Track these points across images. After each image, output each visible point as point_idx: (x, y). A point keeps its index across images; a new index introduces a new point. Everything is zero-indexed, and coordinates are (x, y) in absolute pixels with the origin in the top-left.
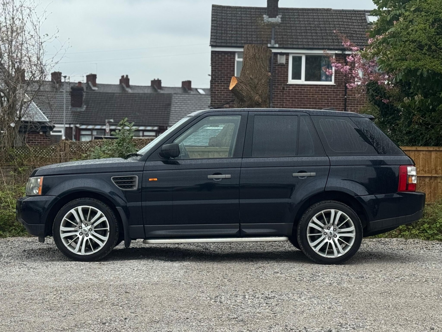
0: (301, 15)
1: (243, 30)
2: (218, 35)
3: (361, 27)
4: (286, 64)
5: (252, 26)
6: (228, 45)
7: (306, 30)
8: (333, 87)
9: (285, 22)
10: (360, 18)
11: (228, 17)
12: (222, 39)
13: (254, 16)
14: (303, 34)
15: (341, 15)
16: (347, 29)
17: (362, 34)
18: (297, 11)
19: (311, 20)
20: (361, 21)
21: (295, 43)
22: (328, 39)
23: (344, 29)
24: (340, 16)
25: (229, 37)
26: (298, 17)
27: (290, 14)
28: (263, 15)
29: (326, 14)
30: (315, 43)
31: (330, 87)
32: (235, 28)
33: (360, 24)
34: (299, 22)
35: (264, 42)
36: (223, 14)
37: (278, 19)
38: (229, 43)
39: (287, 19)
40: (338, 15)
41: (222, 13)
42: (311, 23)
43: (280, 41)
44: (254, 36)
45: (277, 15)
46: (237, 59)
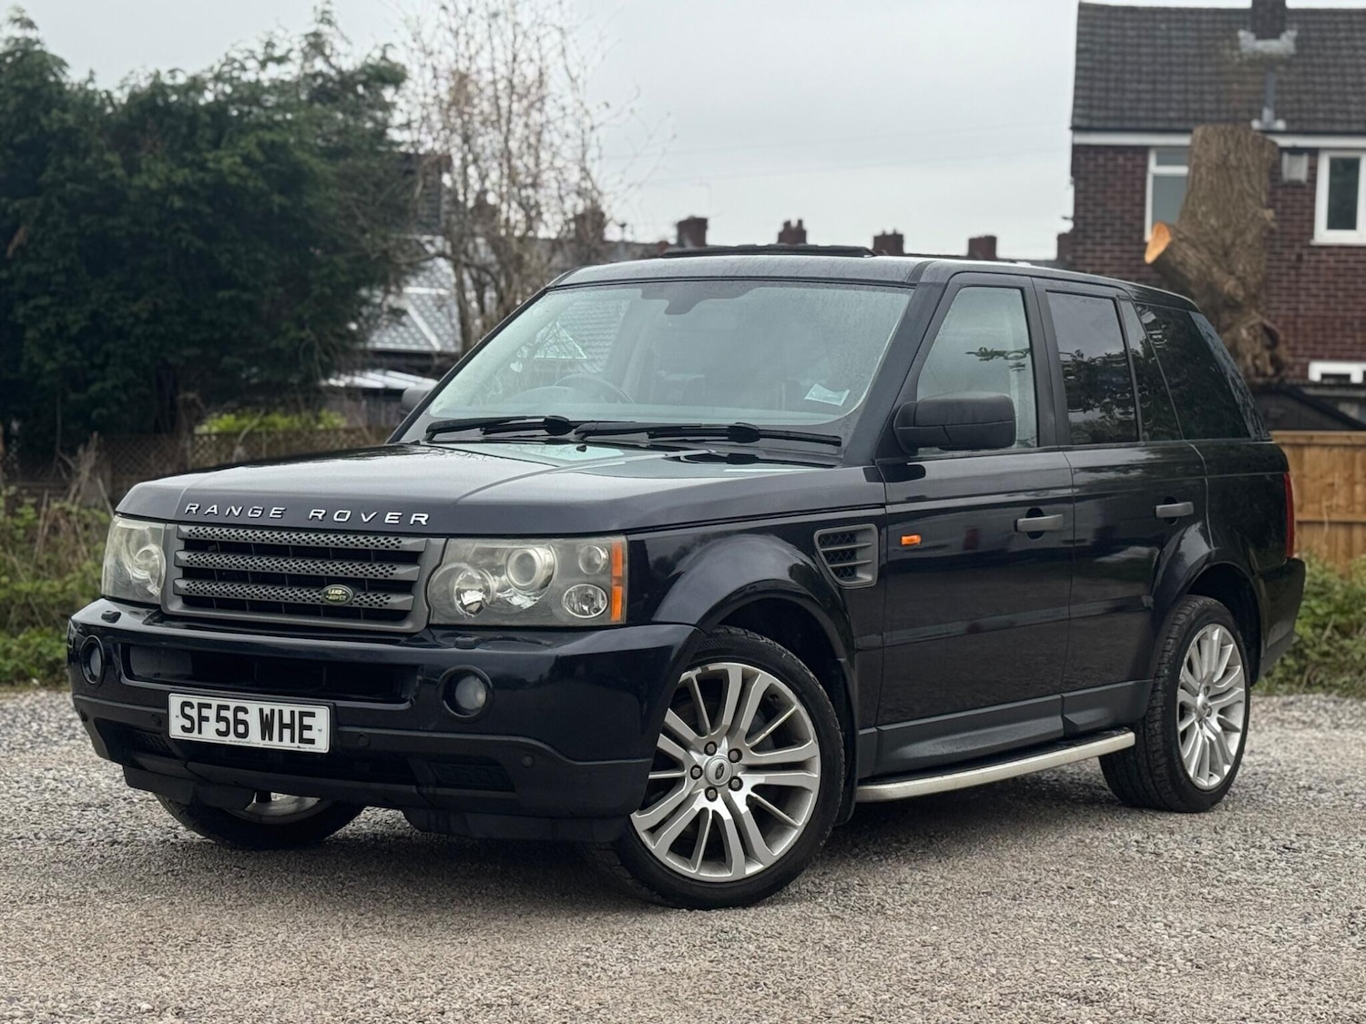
0: (1360, 30)
1: (1175, 78)
2: (1096, 94)
4: (1309, 181)
5: (1202, 65)
6: (1128, 124)
9: (1307, 51)
11: (1129, 41)
12: (1107, 108)
13: (1210, 34)
18: (1346, 18)
21: (1338, 116)
25: (1131, 101)
26: (1349, 34)
27: (1325, 26)
28: (1236, 31)
32: (1148, 74)
34: (1351, 52)
35: (1241, 115)
36: (1113, 32)
37: (1283, 44)
38: (1131, 119)
39: (1313, 43)
41: (1109, 27)
43: (1292, 111)
44: (1208, 97)
45: (1283, 30)
46: (1154, 168)
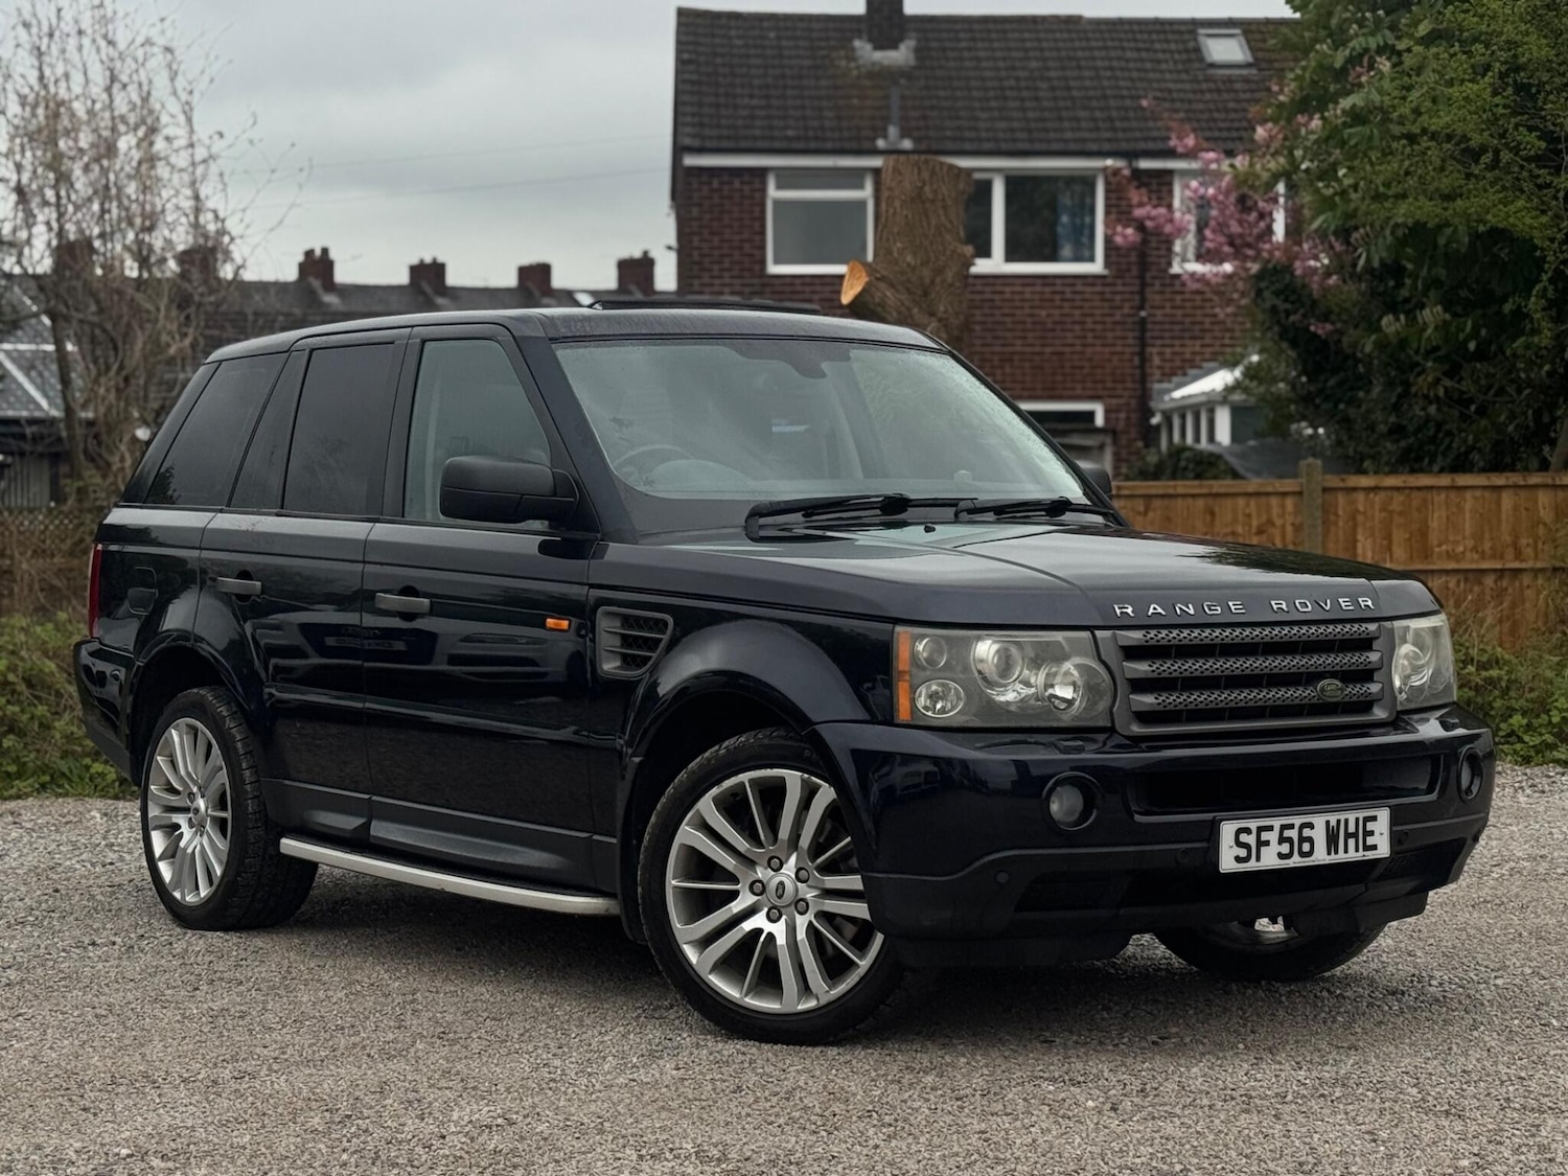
0: (983, 40)
1: (789, 92)
2: (706, 110)
3: (1184, 76)
5: (817, 78)
6: (743, 144)
7: (1002, 89)
8: (1099, 281)
9: (928, 63)
10: (1181, 47)
11: (735, 51)
12: (719, 126)
13: (823, 44)
14: (993, 104)
15: (1115, 35)
16: (1139, 85)
17: (1190, 102)
18: (966, 26)
19: (1015, 54)
20: (1184, 56)
21: (967, 134)
22: (1078, 120)
23: (1129, 84)
24: (1112, 39)
25: (745, 118)
26: (971, 44)
27: (945, 35)
28: (850, 40)
29: (1066, 35)
30: (1036, 135)
31: (1090, 281)
32: (760, 87)
33: (1180, 67)
34: (974, 63)
35: (863, 133)
36: (717, 41)
37: (901, 56)
38: (746, 138)
39: (934, 54)
40: (1107, 36)
41: (713, 36)
42: (1018, 64)
43: (918, 129)
44: (827, 113)
45: (901, 40)
46: (773, 192)
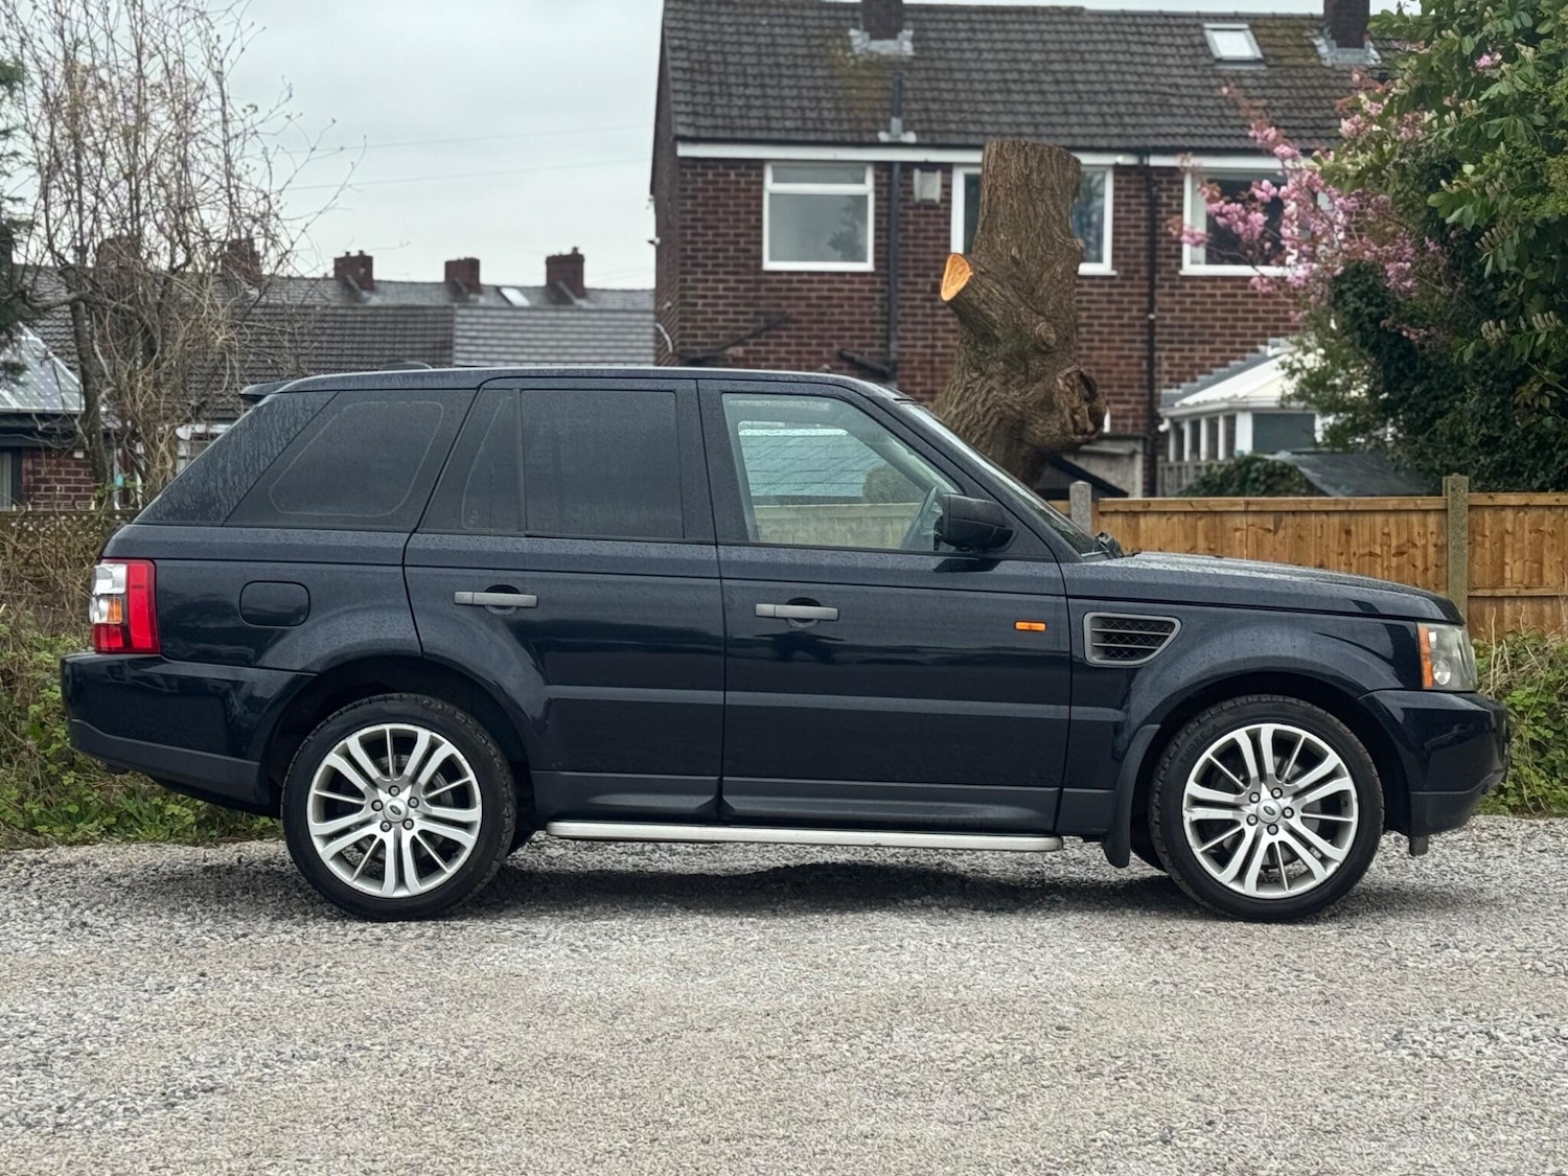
0: (982, 31)
1: (785, 82)
2: (699, 99)
3: (1192, 72)
4: (942, 201)
5: (813, 68)
6: (740, 135)
7: (1006, 81)
8: (1107, 283)
9: (927, 54)
10: (1187, 41)
11: (727, 38)
12: (713, 116)
13: (817, 32)
14: (997, 97)
15: (1118, 28)
16: (1146, 79)
17: (1199, 98)
18: (965, 17)
19: (1016, 46)
20: (1191, 51)
21: (972, 128)
22: (1086, 115)
23: (1136, 79)
24: (1116, 33)
25: (740, 108)
26: (970, 35)
27: (943, 25)
28: (846, 29)
29: (1068, 28)
30: (1043, 130)
31: (1097, 281)
32: (755, 77)
33: (1187, 61)
34: (975, 55)
35: (865, 125)
36: (708, 27)
37: (903, 45)
38: (743, 128)
39: (933, 44)
40: (1110, 28)
41: (704, 22)
42: (1020, 56)
43: (921, 121)
44: (824, 104)
45: (899, 29)
46: (770, 186)
